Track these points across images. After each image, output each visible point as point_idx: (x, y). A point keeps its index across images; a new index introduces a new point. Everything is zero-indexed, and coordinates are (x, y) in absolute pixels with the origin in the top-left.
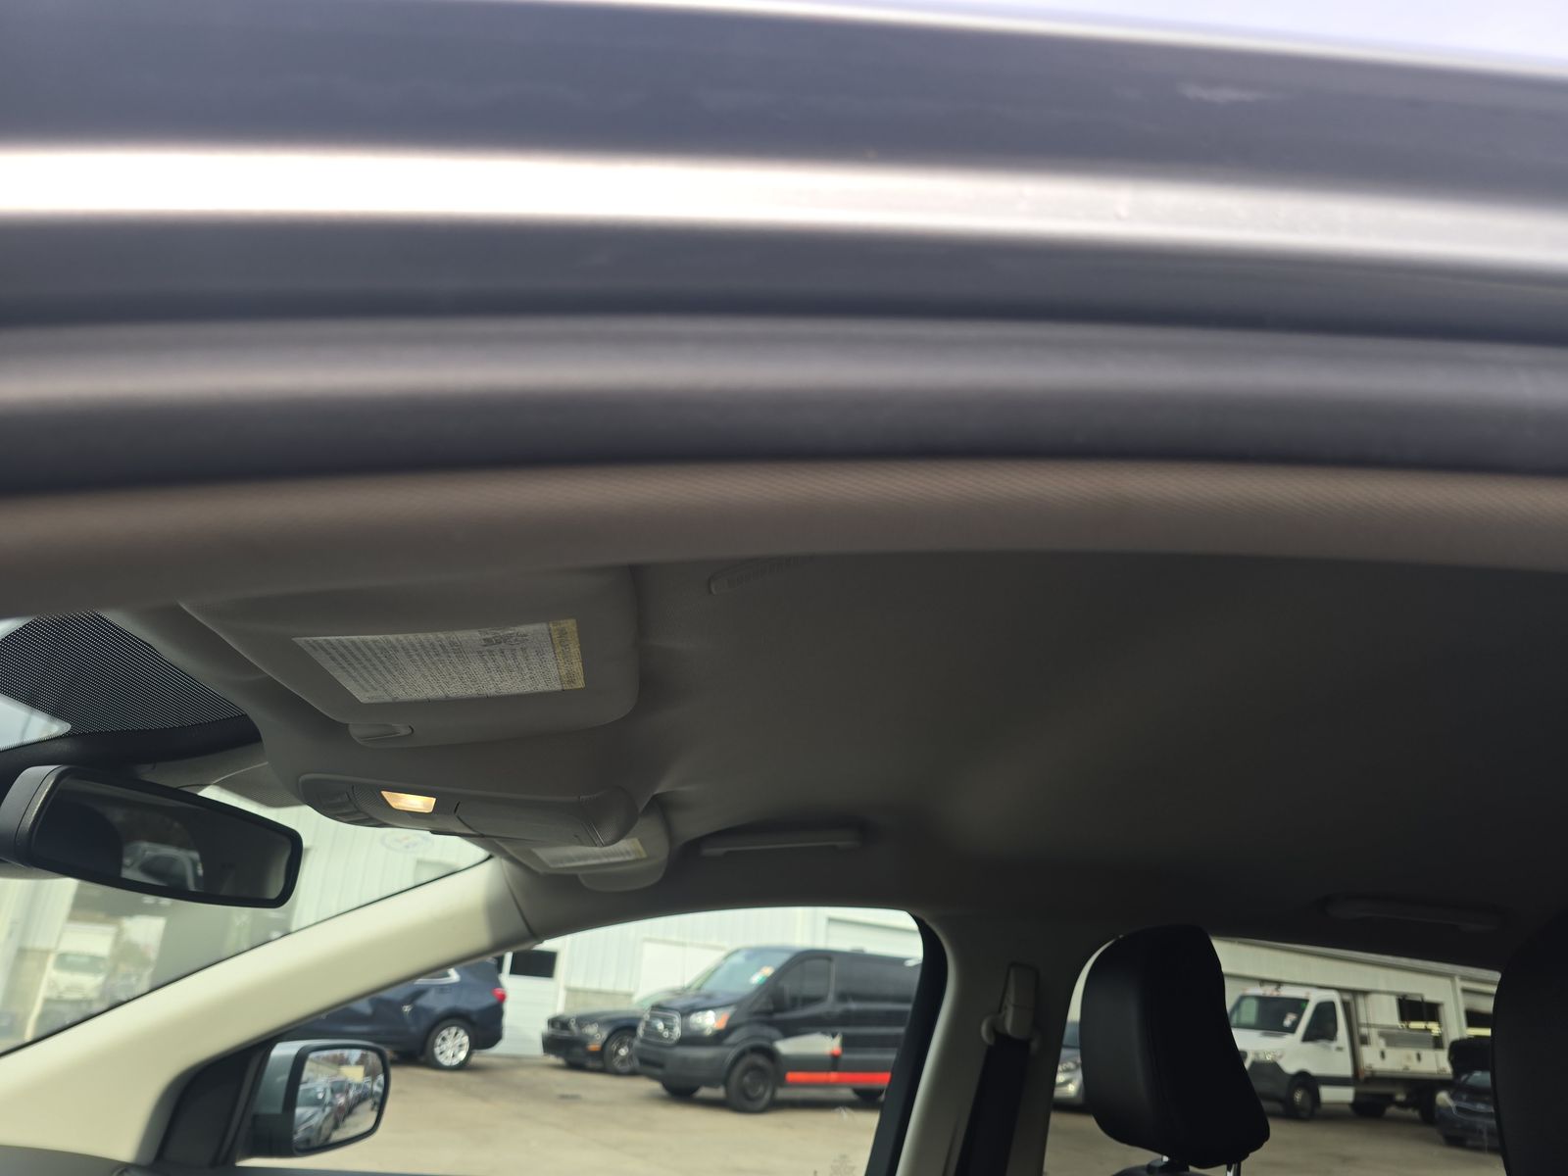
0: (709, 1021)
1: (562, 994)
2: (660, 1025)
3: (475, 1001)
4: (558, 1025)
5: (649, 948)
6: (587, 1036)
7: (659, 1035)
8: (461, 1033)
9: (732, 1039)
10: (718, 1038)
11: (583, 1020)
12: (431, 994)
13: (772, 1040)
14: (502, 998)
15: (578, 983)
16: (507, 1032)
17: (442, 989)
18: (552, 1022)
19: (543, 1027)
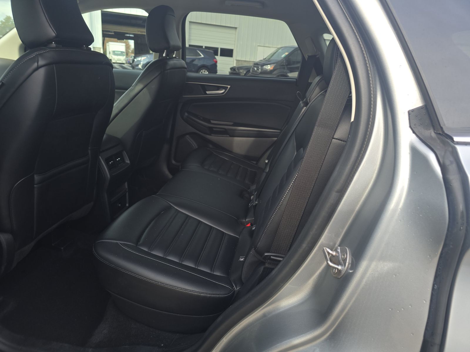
0: (269, 67)
1: (235, 61)
2: (256, 69)
3: (209, 63)
4: (233, 70)
5: (259, 47)
6: (240, 72)
7: (256, 72)
8: (206, 71)
9: (275, 72)
10: (271, 72)
11: (239, 68)
12: (197, 60)
13: (287, 73)
14: (216, 62)
15: (239, 58)
16: (218, 71)
17: (199, 59)
18: (231, 69)
19: (229, 70)
